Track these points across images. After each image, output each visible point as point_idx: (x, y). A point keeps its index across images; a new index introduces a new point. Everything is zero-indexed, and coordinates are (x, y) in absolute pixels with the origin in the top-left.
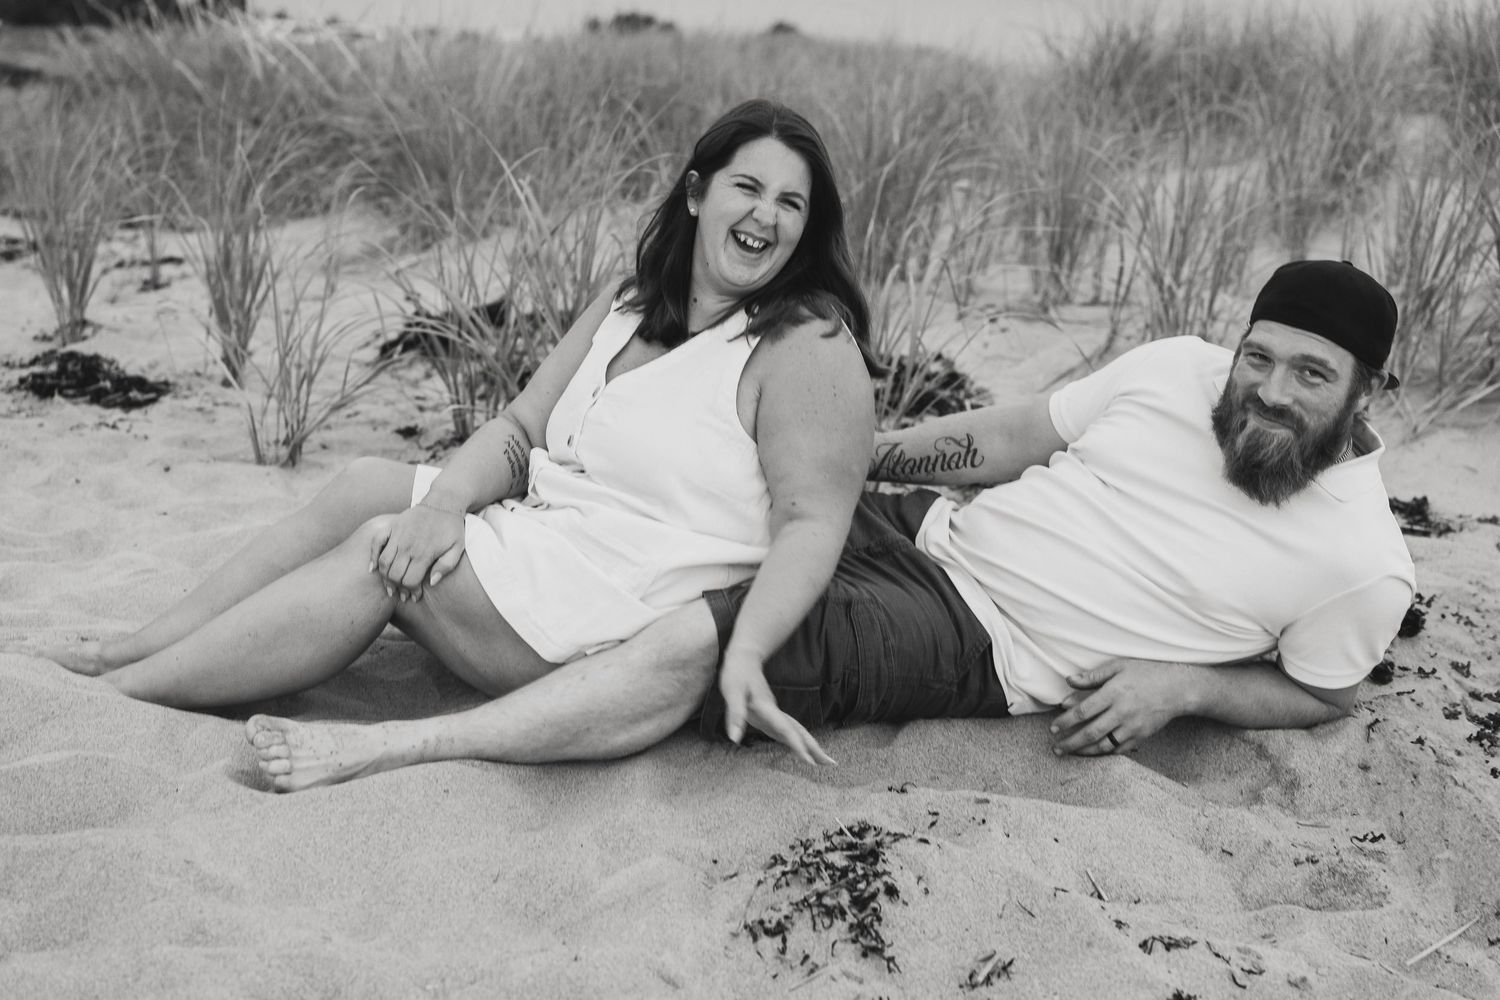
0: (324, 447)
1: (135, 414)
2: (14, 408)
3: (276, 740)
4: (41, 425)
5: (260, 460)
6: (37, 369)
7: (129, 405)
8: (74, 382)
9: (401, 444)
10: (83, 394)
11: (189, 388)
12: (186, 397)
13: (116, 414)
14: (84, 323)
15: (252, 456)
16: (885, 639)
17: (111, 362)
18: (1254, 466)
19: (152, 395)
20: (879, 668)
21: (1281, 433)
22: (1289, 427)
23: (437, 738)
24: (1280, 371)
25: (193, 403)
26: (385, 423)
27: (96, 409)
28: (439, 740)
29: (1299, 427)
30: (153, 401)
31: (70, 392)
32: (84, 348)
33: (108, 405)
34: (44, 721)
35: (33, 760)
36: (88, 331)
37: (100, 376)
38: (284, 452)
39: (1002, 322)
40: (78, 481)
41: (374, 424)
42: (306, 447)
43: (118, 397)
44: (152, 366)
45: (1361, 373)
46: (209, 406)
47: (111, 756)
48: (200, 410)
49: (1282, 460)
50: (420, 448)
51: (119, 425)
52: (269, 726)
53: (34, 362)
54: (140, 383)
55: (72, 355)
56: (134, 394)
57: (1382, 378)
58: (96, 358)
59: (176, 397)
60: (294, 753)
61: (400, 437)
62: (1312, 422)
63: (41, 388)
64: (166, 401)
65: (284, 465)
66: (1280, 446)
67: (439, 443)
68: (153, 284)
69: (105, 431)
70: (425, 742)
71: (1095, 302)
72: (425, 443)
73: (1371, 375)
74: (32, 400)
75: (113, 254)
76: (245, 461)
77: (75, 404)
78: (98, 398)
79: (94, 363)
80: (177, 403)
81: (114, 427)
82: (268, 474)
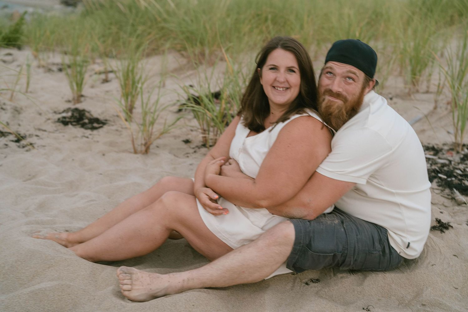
0: (158, 147)
1: (95, 132)
2: (55, 129)
3: (127, 278)
4: (64, 136)
5: (136, 152)
6: (64, 115)
7: (93, 128)
8: (75, 120)
9: (184, 146)
10: (78, 124)
11: (114, 122)
12: (113, 125)
13: (88, 132)
14: (82, 96)
15: (132, 150)
16: (357, 235)
17: (89, 112)
18: (329, 115)
19: (101, 125)
20: (355, 247)
21: (339, 102)
22: (342, 100)
23: (188, 279)
24: (338, 79)
25: (114, 128)
26: (179, 137)
27: (82, 130)
28: (188, 280)
29: (345, 100)
30: (101, 127)
31: (74, 123)
32: (80, 106)
33: (86, 129)
34: (49, 268)
35: (43, 285)
36: (82, 99)
37: (84, 118)
38: (144, 148)
39: (395, 100)
40: (73, 160)
41: (175, 137)
42: (151, 147)
43: (90, 126)
44: (102, 113)
45: (366, 79)
46: (120, 129)
47: (71, 284)
48: (117, 130)
49: (339, 112)
50: (190, 148)
51: (90, 136)
52: (126, 271)
53: (64, 111)
54: (97, 120)
55: (76, 109)
56: (95, 125)
57: (373, 81)
58: (84, 110)
59: (109, 126)
60: (134, 283)
61: (183, 143)
62: (350, 98)
63: (65, 122)
64: (106, 128)
65: (143, 154)
66: (338, 107)
67: (197, 146)
68: (106, 81)
69: (85, 139)
70: (184, 280)
71: (427, 92)
72: (193, 146)
73: (370, 80)
74: (61, 126)
75: (93, 70)
76: (130, 152)
77: (76, 128)
78: (83, 126)
79: (83, 113)
80: (109, 128)
81: (87, 137)
82: (138, 158)
